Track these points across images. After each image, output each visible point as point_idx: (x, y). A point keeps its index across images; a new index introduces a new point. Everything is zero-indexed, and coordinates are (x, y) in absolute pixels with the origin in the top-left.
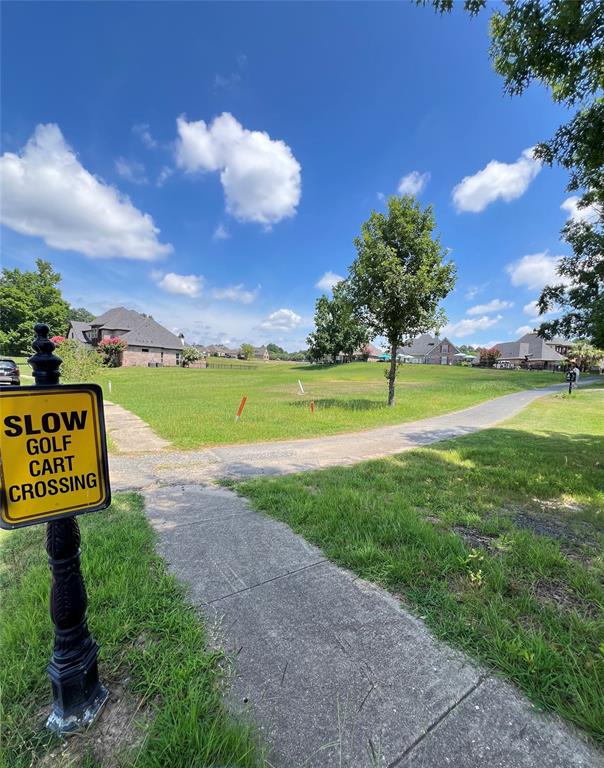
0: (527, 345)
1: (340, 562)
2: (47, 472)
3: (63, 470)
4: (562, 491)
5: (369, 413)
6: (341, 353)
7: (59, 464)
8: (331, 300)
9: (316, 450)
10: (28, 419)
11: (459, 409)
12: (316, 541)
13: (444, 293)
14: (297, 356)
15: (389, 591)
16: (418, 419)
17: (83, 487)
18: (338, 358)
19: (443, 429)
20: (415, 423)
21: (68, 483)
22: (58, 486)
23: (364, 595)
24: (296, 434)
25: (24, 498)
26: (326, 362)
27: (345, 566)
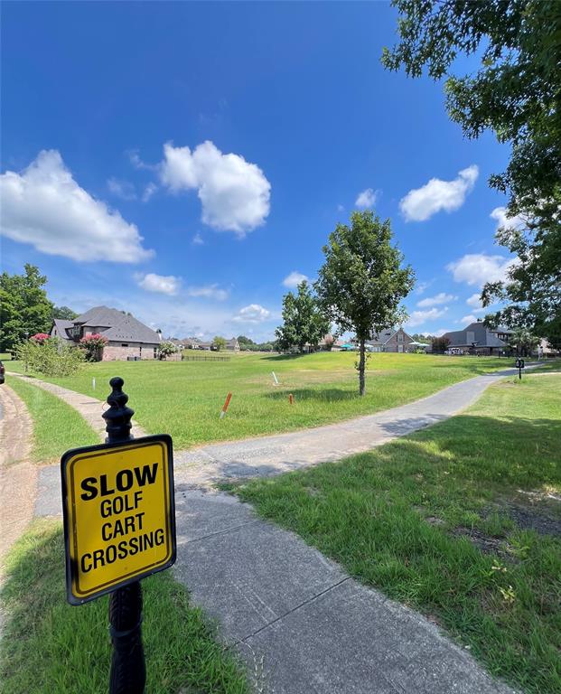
0: (473, 333)
1: (364, 580)
2: (119, 534)
3: (134, 530)
4: (542, 481)
5: (344, 403)
6: (307, 344)
7: (130, 523)
8: (296, 296)
9: (303, 445)
10: (103, 479)
11: (424, 396)
12: (333, 554)
13: (405, 293)
14: (265, 347)
15: (422, 613)
16: (389, 407)
17: (151, 546)
18: (304, 349)
19: (414, 417)
20: (387, 412)
21: (138, 544)
22: (128, 548)
23: (399, 621)
24: (280, 429)
25: (95, 567)
26: (293, 352)
27: (369, 584)
